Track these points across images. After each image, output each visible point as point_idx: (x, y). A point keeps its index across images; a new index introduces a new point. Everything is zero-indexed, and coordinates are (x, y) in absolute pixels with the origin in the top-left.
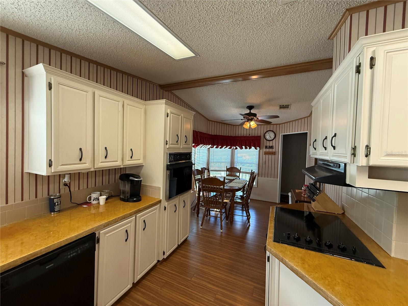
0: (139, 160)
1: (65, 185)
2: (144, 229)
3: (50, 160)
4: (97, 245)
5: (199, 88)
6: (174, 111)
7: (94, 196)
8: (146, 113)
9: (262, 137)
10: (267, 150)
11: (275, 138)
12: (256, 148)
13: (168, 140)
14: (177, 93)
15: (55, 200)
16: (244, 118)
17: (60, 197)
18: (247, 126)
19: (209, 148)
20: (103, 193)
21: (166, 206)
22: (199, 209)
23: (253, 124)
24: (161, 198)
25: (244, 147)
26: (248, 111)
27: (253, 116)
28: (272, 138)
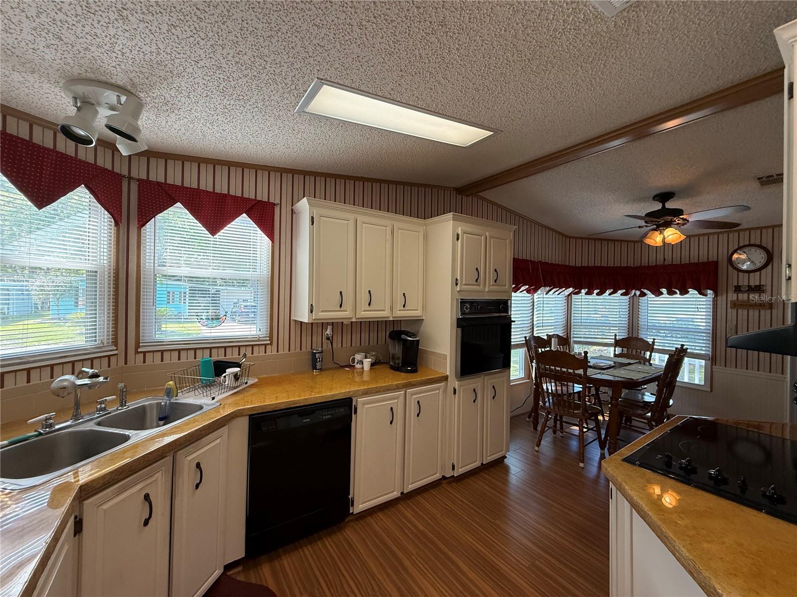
0: (417, 310)
1: (328, 339)
2: (418, 415)
3: (312, 305)
4: (353, 416)
5: (525, 179)
6: (469, 228)
7: (358, 357)
8: (426, 238)
9: (723, 264)
10: (743, 297)
11: (771, 264)
12: (703, 291)
13: (458, 278)
14: (490, 194)
15: (317, 355)
16: (646, 222)
17: (322, 352)
18: (656, 239)
19: (569, 295)
20: (368, 355)
21: (457, 388)
22: (538, 415)
23: (672, 235)
24: (448, 373)
25: (664, 291)
26: (658, 206)
27: (669, 215)
28: (759, 265)
